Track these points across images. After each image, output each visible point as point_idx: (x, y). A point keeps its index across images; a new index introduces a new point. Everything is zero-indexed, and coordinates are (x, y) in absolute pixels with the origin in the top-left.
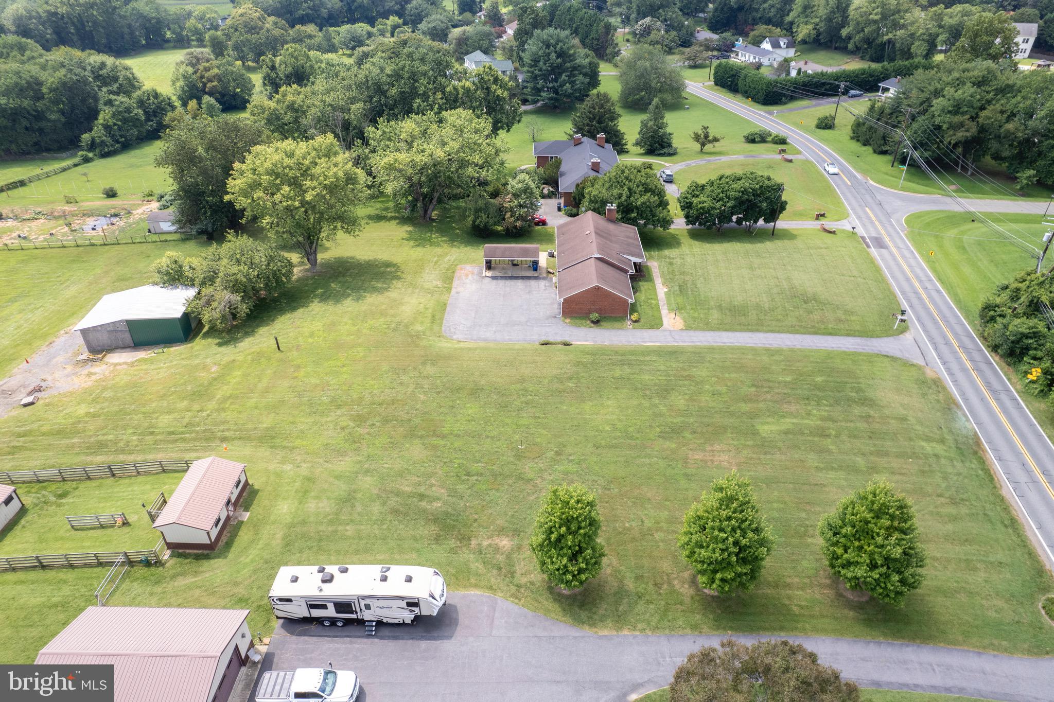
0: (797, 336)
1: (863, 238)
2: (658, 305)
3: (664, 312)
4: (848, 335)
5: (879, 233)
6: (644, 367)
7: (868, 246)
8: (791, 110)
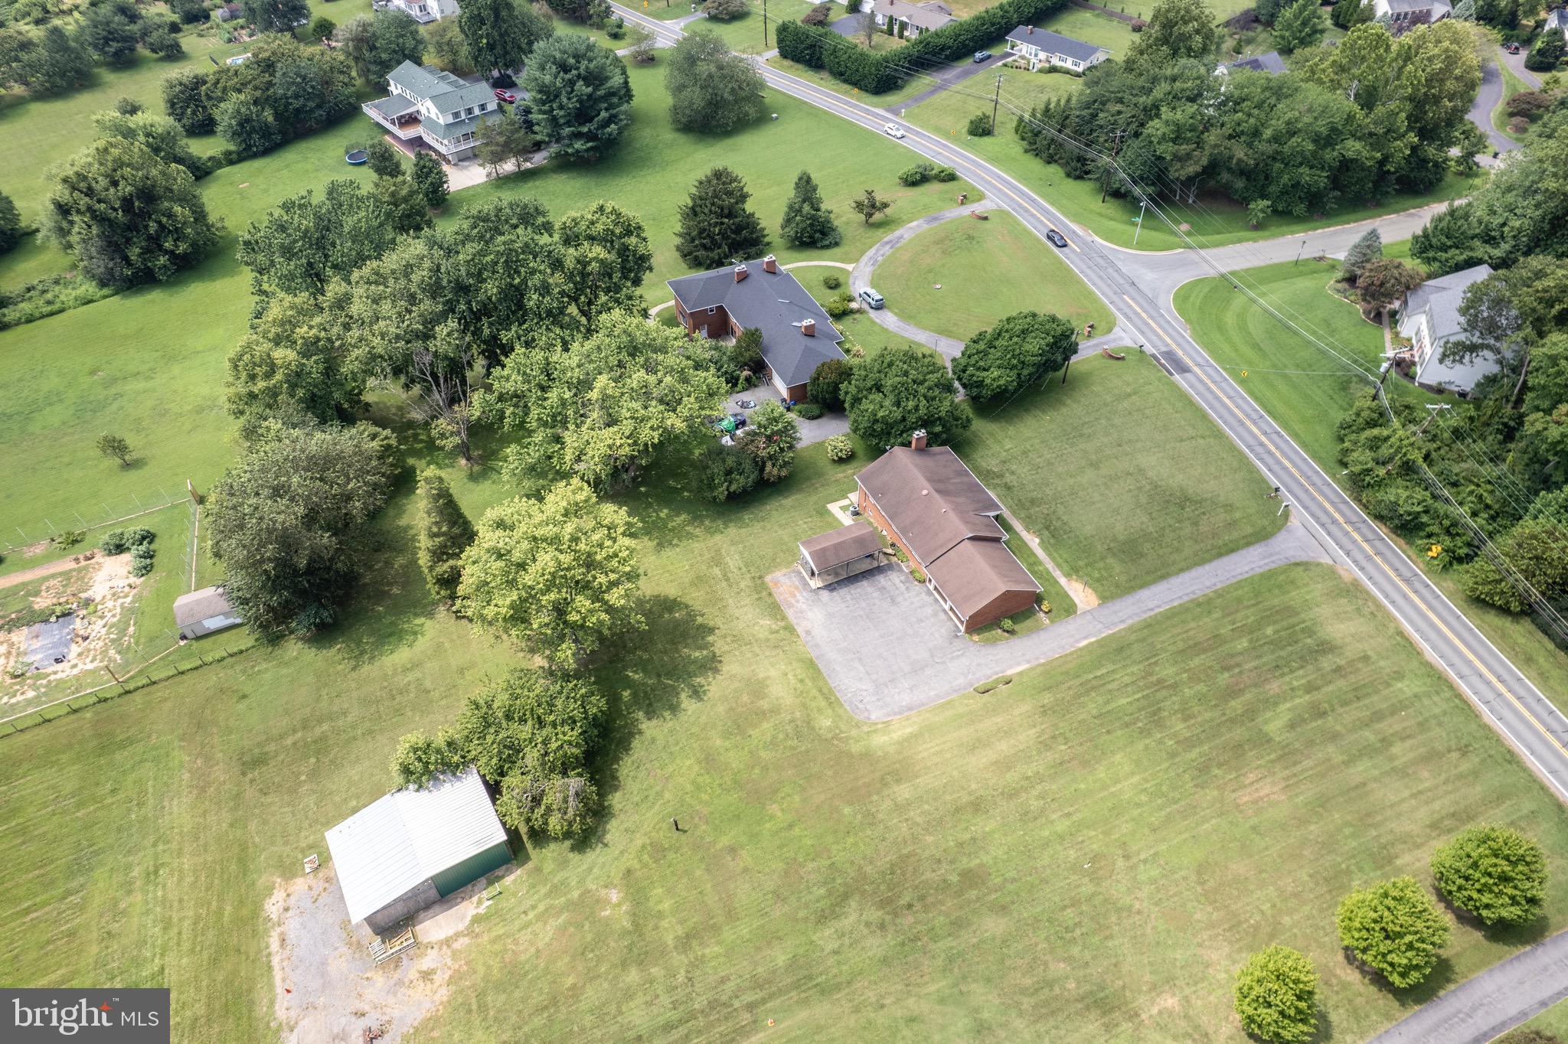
0: (1207, 567)
1: (1153, 356)
2: (1048, 572)
3: (1063, 581)
4: (1248, 544)
5: (1168, 345)
6: (1110, 687)
7: (1171, 374)
8: (917, 99)
